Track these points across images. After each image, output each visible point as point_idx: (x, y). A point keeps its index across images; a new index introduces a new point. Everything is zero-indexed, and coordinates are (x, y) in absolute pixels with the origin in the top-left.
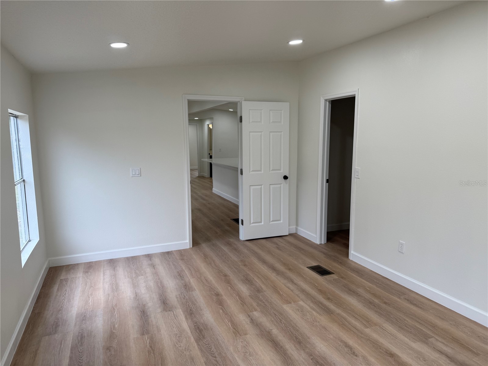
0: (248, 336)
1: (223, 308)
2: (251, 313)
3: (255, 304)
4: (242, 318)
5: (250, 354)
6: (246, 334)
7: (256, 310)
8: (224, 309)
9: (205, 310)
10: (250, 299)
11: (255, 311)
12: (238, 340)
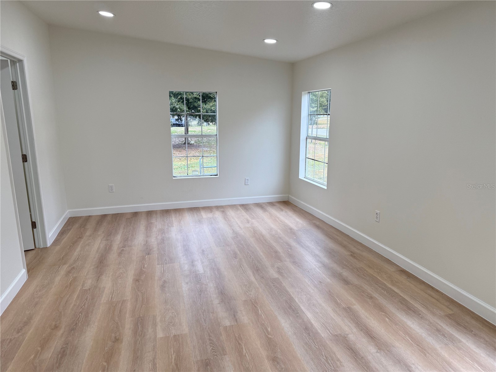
0: (244, 299)
1: (267, 334)
2: (233, 324)
3: (224, 337)
4: (245, 318)
5: (246, 286)
6: (245, 301)
7: (226, 328)
8: (266, 332)
9: (290, 333)
10: (227, 348)
11: (227, 326)
12: (254, 296)
